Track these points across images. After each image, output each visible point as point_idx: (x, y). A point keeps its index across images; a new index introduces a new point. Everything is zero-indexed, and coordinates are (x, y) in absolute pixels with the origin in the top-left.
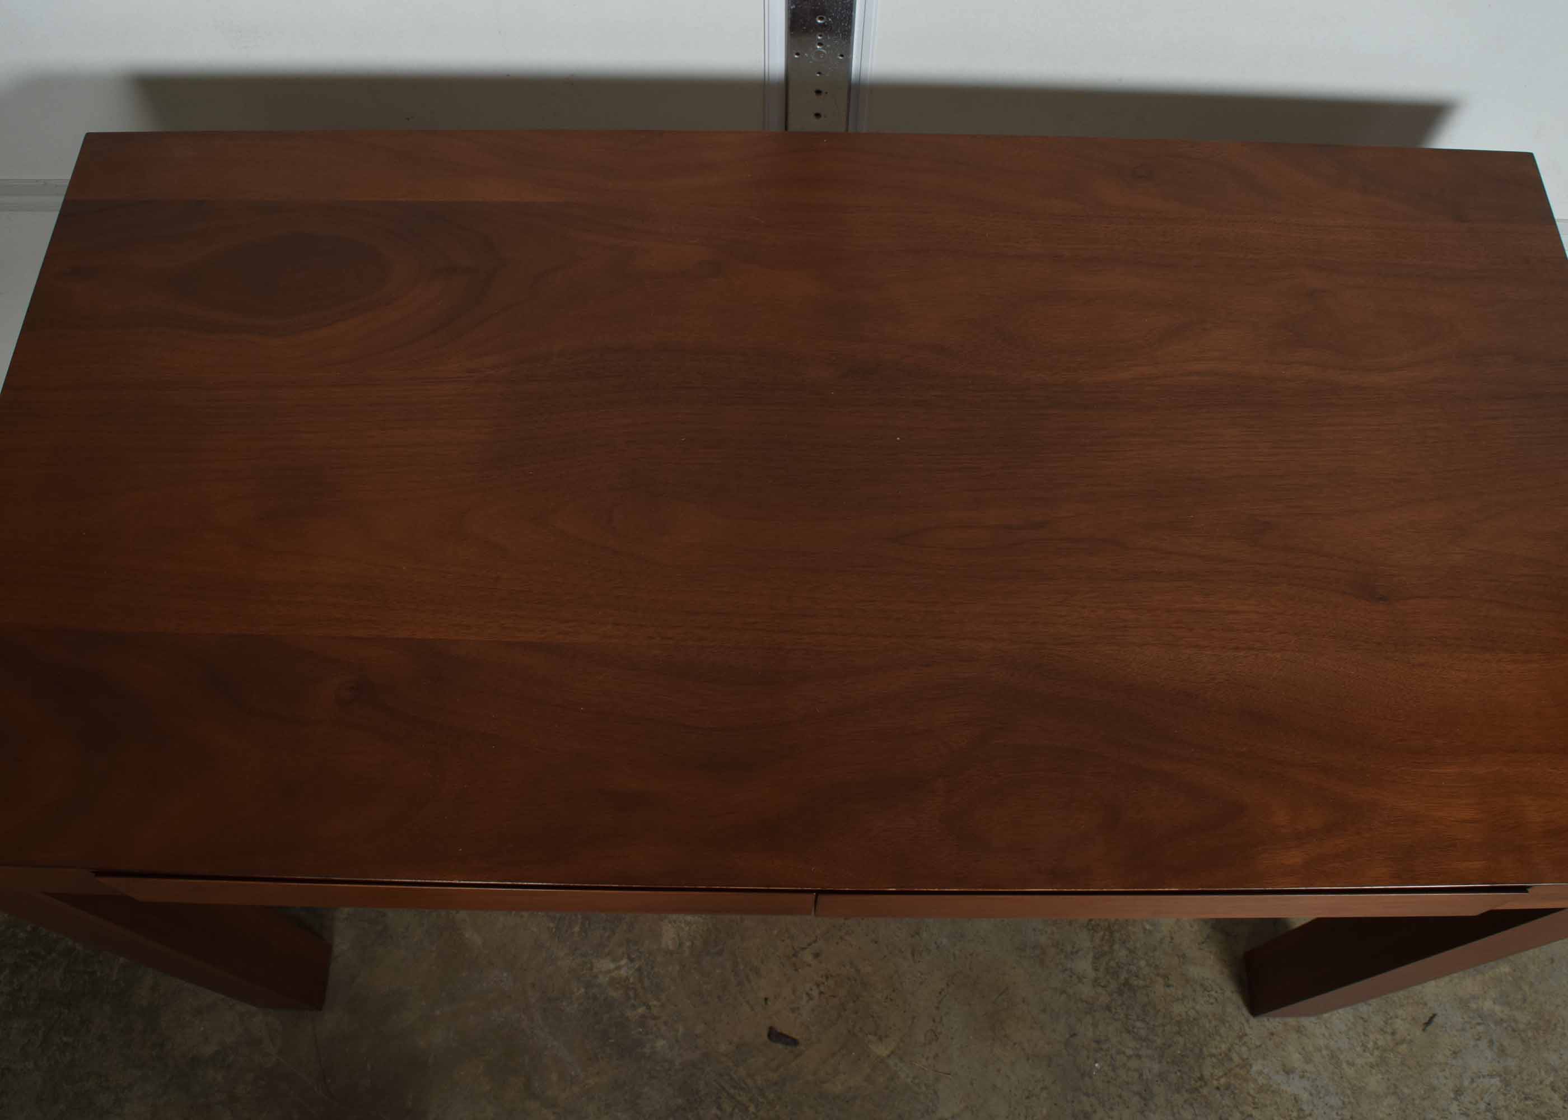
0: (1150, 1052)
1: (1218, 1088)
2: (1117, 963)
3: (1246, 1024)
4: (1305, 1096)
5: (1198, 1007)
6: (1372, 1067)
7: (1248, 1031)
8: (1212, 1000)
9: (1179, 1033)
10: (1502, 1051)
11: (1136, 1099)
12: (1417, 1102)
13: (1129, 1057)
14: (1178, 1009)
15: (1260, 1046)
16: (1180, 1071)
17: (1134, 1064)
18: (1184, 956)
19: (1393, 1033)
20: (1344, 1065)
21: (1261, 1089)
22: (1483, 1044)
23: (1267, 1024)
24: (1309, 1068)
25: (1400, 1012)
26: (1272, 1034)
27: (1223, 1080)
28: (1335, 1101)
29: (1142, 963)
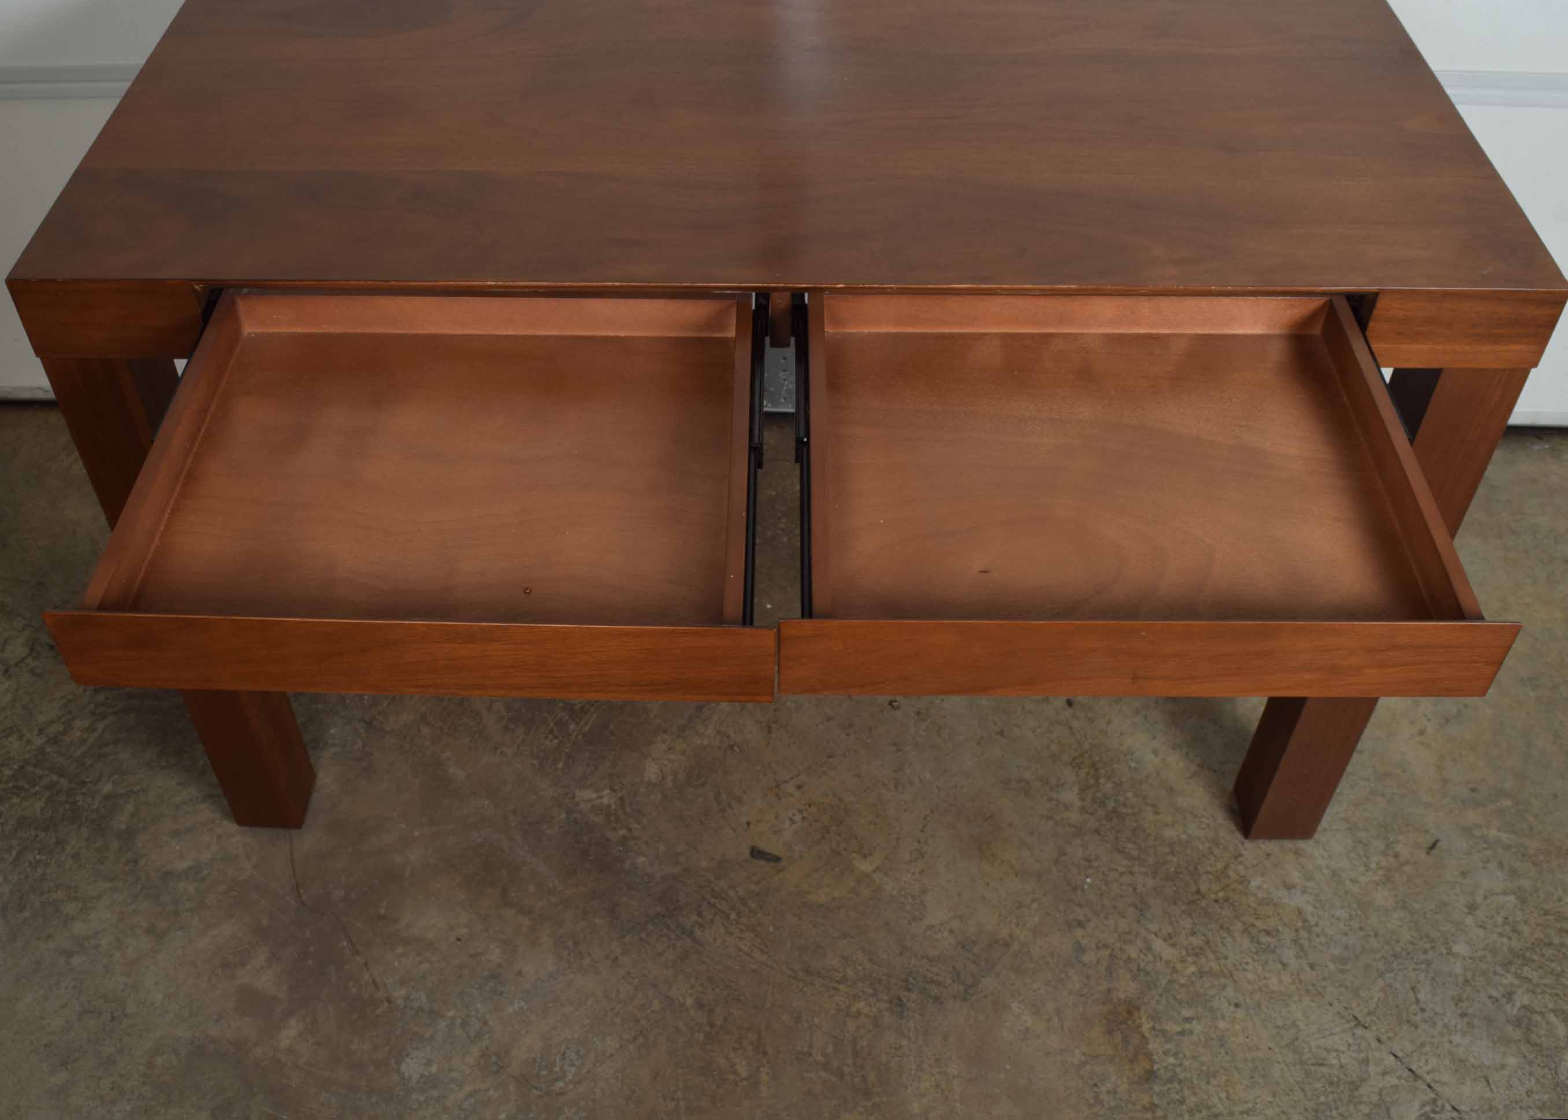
0: (1143, 870)
1: (1216, 901)
2: (1104, 794)
3: (1240, 846)
4: (1310, 909)
5: (1190, 832)
6: (1377, 884)
7: (1243, 851)
8: (1204, 826)
9: (1173, 854)
10: (1513, 873)
11: (1131, 910)
12: (1428, 915)
13: (1122, 874)
14: (1169, 833)
15: (1257, 865)
16: (1175, 885)
17: (1126, 879)
18: (1171, 789)
19: (1396, 856)
20: (1348, 883)
21: (1262, 902)
22: (1492, 866)
23: (1263, 847)
24: (1311, 884)
25: (1401, 838)
26: (1269, 855)
27: (1221, 894)
28: (1342, 913)
29: (1130, 795)
